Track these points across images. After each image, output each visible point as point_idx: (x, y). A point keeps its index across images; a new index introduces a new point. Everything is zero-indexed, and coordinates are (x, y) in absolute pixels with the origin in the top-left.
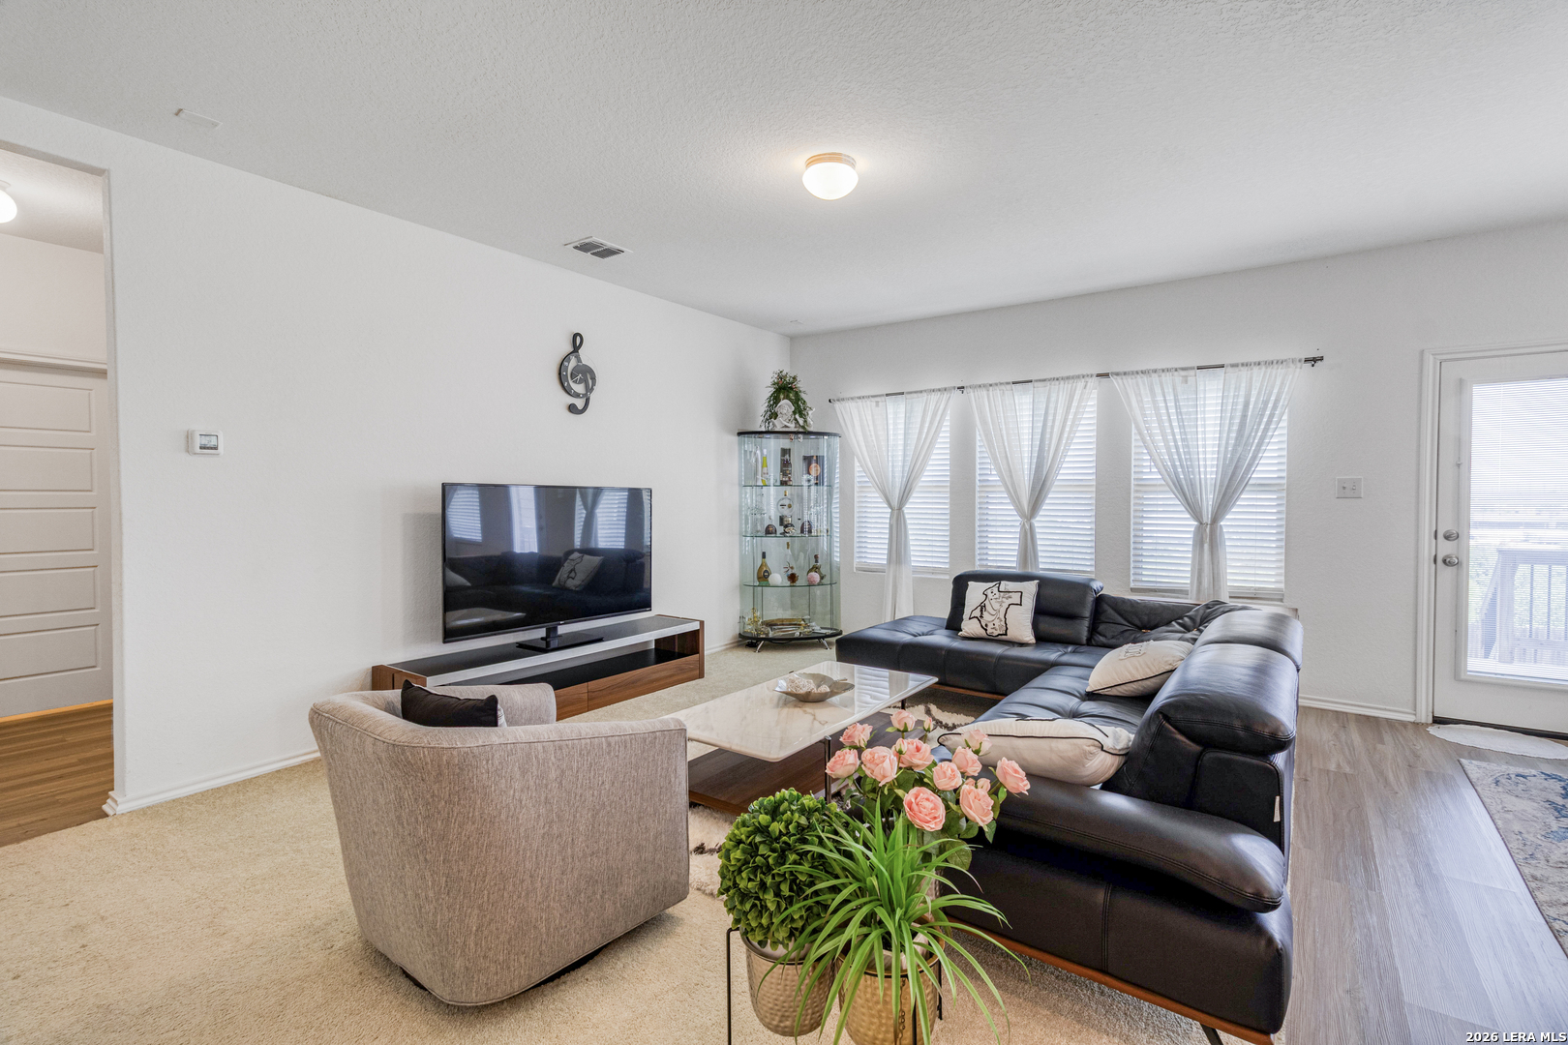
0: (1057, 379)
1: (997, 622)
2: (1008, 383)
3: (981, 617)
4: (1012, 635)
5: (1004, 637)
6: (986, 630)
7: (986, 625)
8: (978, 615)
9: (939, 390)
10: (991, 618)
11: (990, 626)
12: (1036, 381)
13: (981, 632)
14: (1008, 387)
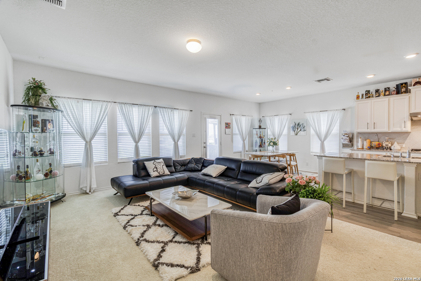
0: (145, 105)
1: (162, 171)
2: (131, 104)
3: (157, 170)
4: (166, 173)
5: (164, 174)
6: (159, 173)
7: (159, 172)
8: (156, 170)
9: (107, 102)
10: (160, 170)
11: (160, 172)
12: (139, 105)
13: (158, 174)
14: (131, 105)
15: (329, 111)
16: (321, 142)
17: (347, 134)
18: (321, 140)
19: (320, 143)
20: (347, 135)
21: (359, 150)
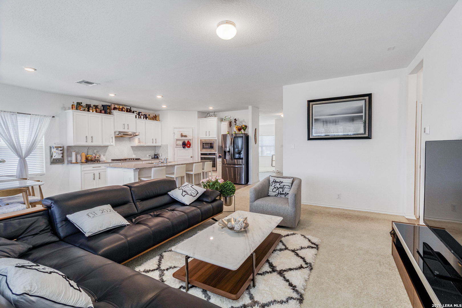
15: (34, 115)
16: (19, 159)
17: (61, 147)
18: (19, 156)
19: (18, 161)
20: (62, 149)
21: (103, 163)
